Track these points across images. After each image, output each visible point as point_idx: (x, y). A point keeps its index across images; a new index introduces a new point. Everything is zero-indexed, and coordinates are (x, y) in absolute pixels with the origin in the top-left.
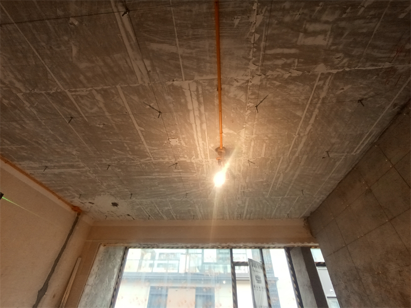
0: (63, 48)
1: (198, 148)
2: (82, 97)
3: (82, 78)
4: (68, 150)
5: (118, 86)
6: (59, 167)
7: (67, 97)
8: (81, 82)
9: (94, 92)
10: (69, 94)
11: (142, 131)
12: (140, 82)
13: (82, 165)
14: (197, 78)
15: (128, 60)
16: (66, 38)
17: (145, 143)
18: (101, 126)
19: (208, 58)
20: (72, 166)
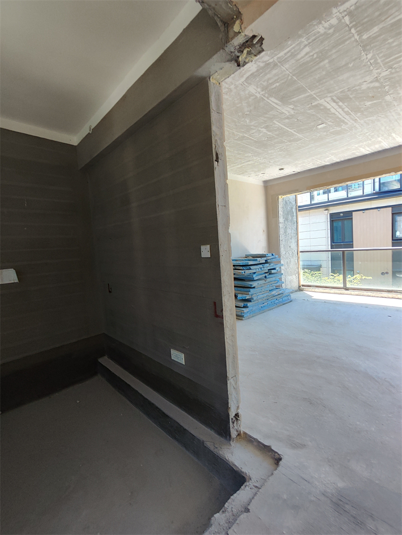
0: (242, 123)
1: (346, 120)
2: (253, 133)
3: (252, 127)
4: (246, 155)
5: (275, 121)
6: (241, 164)
7: (244, 137)
8: (252, 129)
9: (260, 129)
10: (246, 135)
11: (294, 131)
12: (288, 114)
13: (255, 158)
14: (329, 95)
15: (278, 111)
16: (243, 119)
17: (298, 134)
18: (266, 139)
19: (335, 85)
20: (249, 161)
